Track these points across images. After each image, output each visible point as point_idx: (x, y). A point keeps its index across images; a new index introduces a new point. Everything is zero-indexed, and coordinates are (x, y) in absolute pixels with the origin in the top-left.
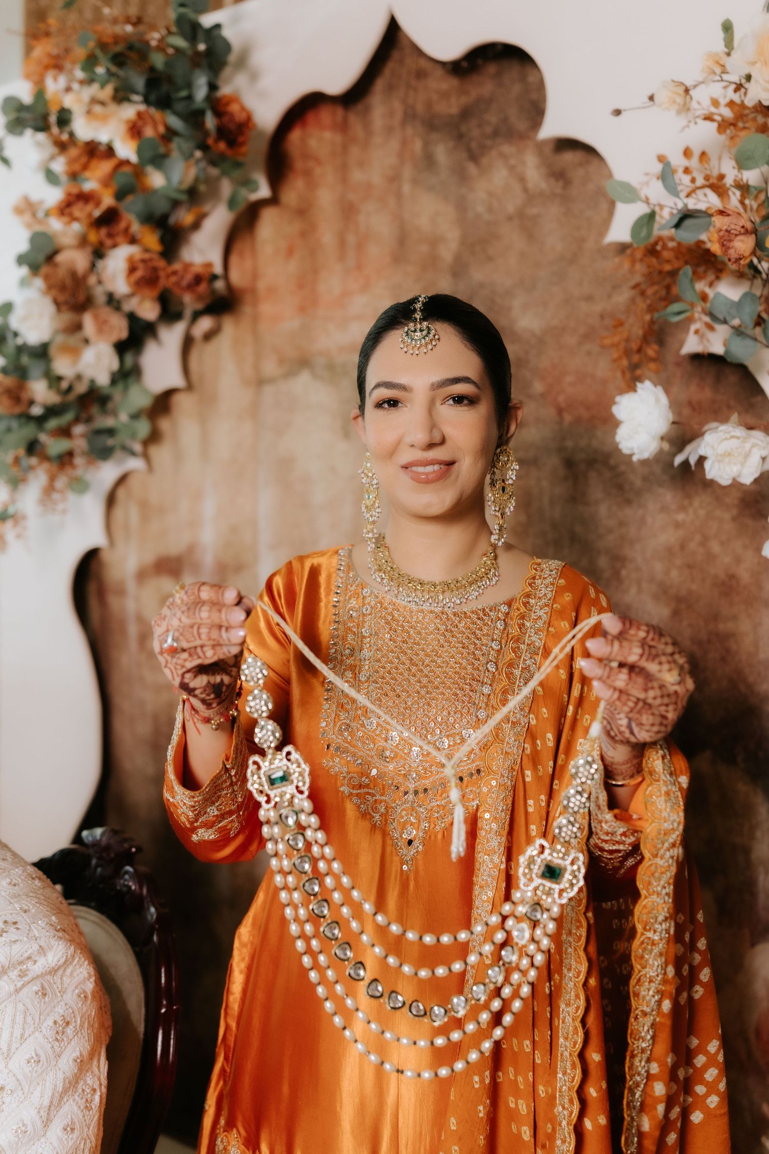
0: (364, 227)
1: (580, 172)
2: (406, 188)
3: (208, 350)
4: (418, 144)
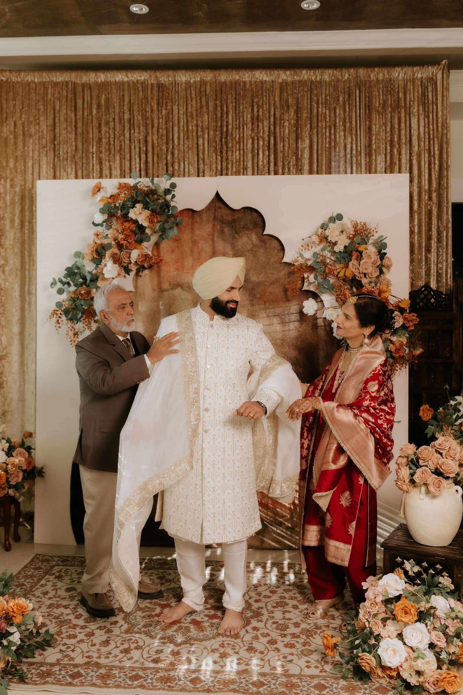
0: (200, 248)
1: (269, 241)
2: (216, 239)
3: (140, 279)
4: (219, 227)
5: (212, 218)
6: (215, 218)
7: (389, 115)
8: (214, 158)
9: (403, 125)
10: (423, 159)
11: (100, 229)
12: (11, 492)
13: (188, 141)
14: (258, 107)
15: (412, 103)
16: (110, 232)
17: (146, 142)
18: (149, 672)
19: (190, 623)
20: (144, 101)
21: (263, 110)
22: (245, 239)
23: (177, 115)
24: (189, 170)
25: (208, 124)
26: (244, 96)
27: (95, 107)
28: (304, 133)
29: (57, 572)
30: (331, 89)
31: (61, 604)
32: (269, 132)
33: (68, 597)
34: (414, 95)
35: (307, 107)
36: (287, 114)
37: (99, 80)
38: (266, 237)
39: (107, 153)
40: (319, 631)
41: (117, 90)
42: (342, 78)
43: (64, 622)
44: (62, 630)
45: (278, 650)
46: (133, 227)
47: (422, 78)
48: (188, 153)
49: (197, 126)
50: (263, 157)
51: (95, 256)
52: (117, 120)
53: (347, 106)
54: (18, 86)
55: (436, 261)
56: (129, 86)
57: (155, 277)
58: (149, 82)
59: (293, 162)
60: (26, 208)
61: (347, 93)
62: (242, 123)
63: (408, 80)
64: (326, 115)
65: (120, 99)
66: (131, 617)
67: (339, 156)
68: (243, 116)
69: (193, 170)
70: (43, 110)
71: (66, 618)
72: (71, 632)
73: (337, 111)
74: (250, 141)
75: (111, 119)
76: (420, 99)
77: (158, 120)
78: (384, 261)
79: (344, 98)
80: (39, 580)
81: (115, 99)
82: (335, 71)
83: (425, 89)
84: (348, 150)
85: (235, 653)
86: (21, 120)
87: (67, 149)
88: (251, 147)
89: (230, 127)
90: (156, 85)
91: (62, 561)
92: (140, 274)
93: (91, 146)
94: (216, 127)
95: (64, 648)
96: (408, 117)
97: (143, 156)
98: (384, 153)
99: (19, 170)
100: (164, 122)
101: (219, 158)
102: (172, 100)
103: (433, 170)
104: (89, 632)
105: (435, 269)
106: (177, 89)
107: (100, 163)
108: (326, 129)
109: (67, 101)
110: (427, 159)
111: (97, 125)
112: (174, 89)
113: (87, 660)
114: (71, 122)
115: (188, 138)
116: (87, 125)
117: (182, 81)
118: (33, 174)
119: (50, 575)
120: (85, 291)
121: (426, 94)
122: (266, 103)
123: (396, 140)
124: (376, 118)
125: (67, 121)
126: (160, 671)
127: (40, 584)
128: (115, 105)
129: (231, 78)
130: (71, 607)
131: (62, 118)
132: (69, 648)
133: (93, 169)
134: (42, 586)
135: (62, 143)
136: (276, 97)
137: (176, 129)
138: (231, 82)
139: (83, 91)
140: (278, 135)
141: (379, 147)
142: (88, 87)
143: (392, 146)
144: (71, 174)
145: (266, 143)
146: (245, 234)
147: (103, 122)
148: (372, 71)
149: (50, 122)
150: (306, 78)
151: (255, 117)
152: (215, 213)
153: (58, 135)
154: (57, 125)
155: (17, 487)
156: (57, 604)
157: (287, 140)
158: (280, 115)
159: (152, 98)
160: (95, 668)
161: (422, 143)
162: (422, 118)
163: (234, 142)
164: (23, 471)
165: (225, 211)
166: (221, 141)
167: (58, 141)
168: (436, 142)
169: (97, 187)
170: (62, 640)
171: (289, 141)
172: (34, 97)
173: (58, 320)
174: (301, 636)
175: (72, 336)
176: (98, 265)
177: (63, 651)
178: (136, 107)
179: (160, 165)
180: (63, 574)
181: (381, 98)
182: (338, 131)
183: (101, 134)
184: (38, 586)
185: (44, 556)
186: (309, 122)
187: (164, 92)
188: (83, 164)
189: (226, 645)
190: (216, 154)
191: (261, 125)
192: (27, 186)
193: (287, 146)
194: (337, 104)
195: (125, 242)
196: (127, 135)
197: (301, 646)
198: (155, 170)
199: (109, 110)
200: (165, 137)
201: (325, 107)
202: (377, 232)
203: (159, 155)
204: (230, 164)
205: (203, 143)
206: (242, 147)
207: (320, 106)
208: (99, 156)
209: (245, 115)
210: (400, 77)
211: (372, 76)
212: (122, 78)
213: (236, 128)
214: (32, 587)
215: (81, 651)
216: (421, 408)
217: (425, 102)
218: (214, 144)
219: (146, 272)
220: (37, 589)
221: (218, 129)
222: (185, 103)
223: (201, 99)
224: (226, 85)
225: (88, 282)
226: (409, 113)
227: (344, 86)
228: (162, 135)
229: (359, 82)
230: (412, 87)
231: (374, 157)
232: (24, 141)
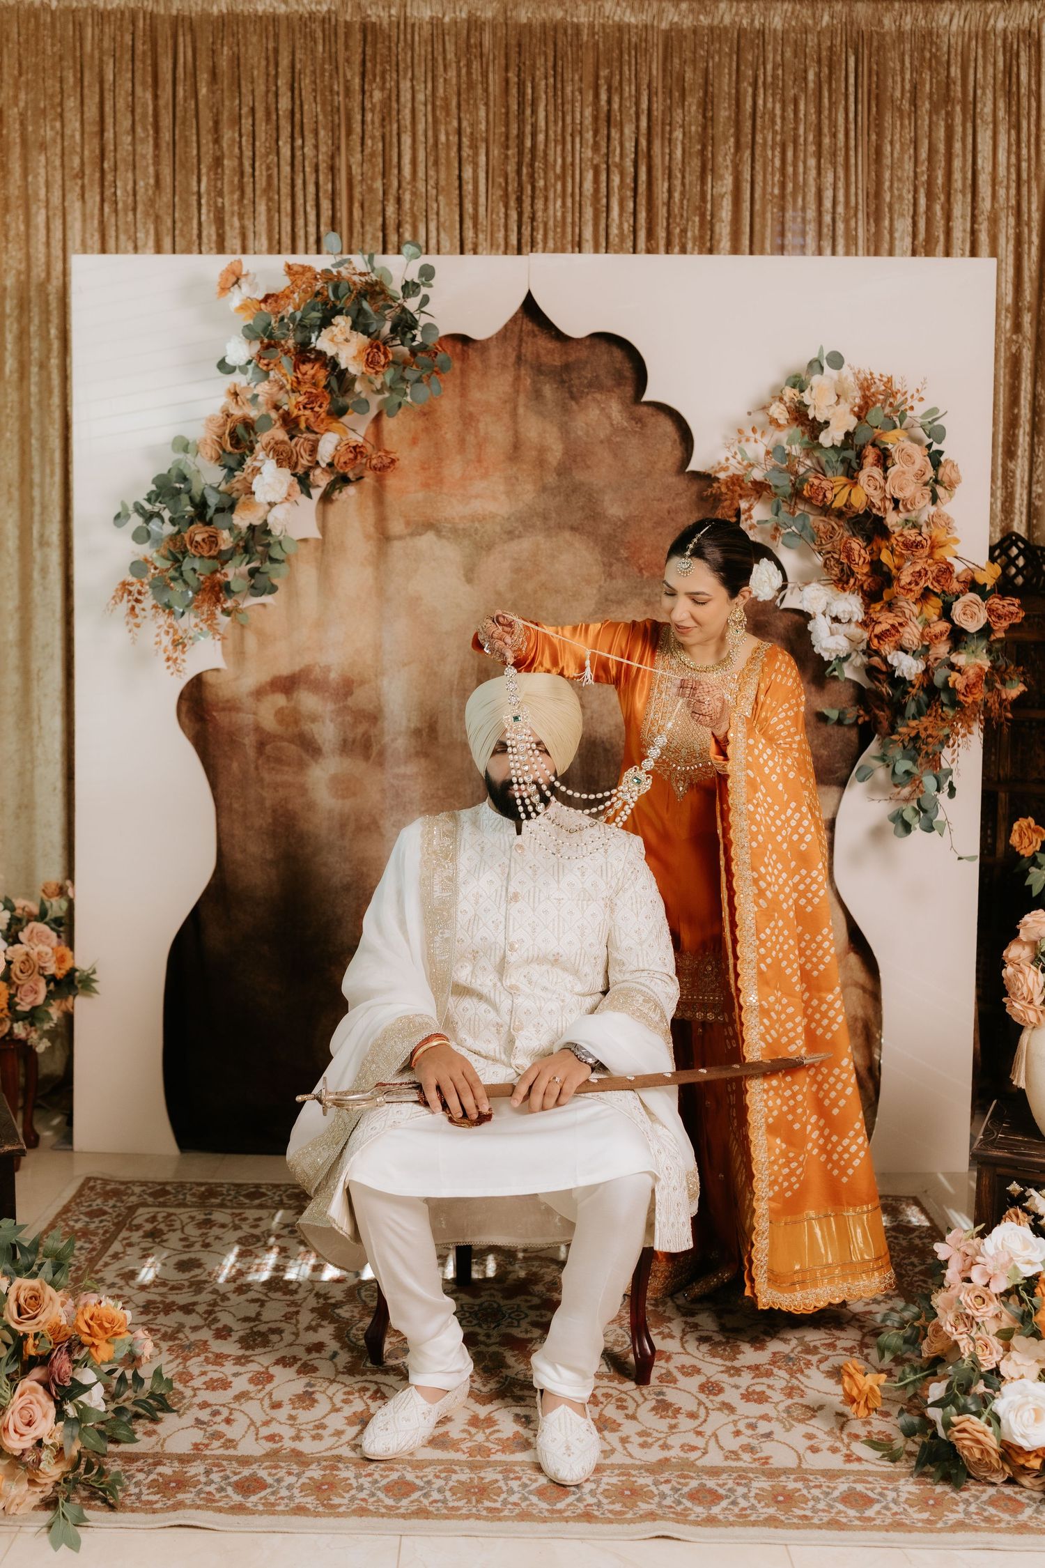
0: (482, 432)
1: (653, 420)
2: (521, 410)
3: (333, 510)
4: (529, 381)
5: (512, 358)
6: (519, 359)
7: (927, 118)
8: (502, 215)
9: (958, 146)
10: (1004, 231)
11: (239, 379)
12: (19, 1029)
13: (437, 172)
14: (609, 90)
15: (979, 92)
16: (263, 389)
17: (332, 169)
18: (429, 1472)
19: (501, 1344)
20: (326, 66)
21: (621, 98)
22: (594, 413)
23: (409, 105)
24: (438, 242)
25: (487, 130)
26: (577, 61)
27: (204, 77)
28: (720, 159)
29: (147, 1221)
30: (789, 53)
31: (173, 1303)
32: (636, 153)
33: (186, 1283)
34: (987, 73)
35: (729, 93)
36: (680, 111)
37: (215, 10)
38: (645, 409)
39: (236, 196)
40: (814, 1359)
41: (261, 36)
42: (815, 24)
43: (189, 1347)
44: (190, 1369)
45: (730, 1408)
46: (322, 376)
47: (1005, 30)
48: (437, 200)
49: (459, 132)
50: (621, 215)
51: (229, 448)
52: (260, 114)
53: (826, 94)
54: (6, 16)
55: (1026, 479)
56: (290, 27)
57: (370, 504)
58: (341, 19)
59: (693, 231)
60: (33, 329)
61: (825, 62)
62: (569, 130)
63: (973, 35)
64: (774, 115)
65: (267, 59)
66: (354, 1331)
67: (804, 219)
68: (573, 112)
69: (448, 245)
70: (71, 80)
71: (194, 1337)
72: (214, 1373)
73: (802, 107)
74: (589, 176)
75: (245, 110)
76: (999, 81)
77: (363, 116)
78: (941, 470)
79: (818, 75)
80: (107, 1243)
81: (254, 57)
82: (798, 7)
83: (1012, 57)
84: (828, 204)
85: (627, 1416)
86: (17, 105)
87: (135, 183)
88: (591, 190)
89: (541, 137)
90: (357, 26)
91: (155, 1195)
92: (336, 495)
93: (195, 178)
94: (507, 138)
95: (204, 1415)
96: (969, 125)
97: (325, 205)
98: (911, 213)
99: (12, 233)
100: (377, 121)
101: (514, 215)
102: (397, 65)
103: (1026, 257)
104: (259, 1373)
105: (1025, 497)
106: (409, 37)
107: (220, 222)
108: (773, 149)
109: (133, 60)
110: (1011, 231)
111: (211, 124)
112: (402, 37)
113: (269, 1446)
114: (145, 115)
115: (436, 163)
116: (184, 123)
117: (421, 19)
118: (48, 244)
119: (130, 1229)
120: (205, 535)
121: (1015, 69)
122: (630, 80)
123: (940, 181)
124: (894, 125)
125: (133, 112)
126: (457, 1468)
127: (111, 1251)
128: (256, 73)
129: (544, 15)
130: (201, 1309)
131: (121, 104)
132: (215, 1413)
133: (200, 236)
134: (116, 1256)
135: (121, 167)
136: (654, 66)
137: (407, 140)
138: (544, 25)
139: (175, 37)
140: (657, 161)
141: (901, 197)
142: (187, 25)
143: (930, 196)
144: (145, 245)
145: (629, 180)
146: (594, 399)
147: (225, 116)
148: (887, 10)
149: (92, 112)
150: (727, 20)
151: (603, 115)
152: (520, 346)
153: (112, 148)
154: (109, 121)
155: (32, 1017)
156: (163, 1302)
157: (679, 175)
158: (663, 112)
159: (348, 60)
160: (295, 1467)
161: (1002, 192)
162: (1002, 129)
163: (551, 175)
164: (45, 977)
165: (544, 343)
166: (519, 172)
167: (112, 163)
168: (1034, 190)
169: (234, 273)
170: (195, 1395)
171: (683, 177)
172: (49, 48)
173: (133, 608)
174: (775, 1370)
175: (170, 647)
176: (231, 470)
177: (203, 1423)
178: (307, 81)
179: (367, 228)
180: (162, 1226)
181: (908, 76)
182: (802, 155)
183: (221, 148)
184: (106, 1259)
185: (106, 1182)
186: (732, 131)
187: (379, 46)
188: (174, 222)
189: (602, 1399)
190: (506, 207)
191: (615, 134)
192: (34, 273)
193: (678, 188)
194: (801, 89)
195: (308, 412)
196: (286, 151)
197: (784, 1398)
198: (354, 241)
199: (239, 87)
200: (380, 160)
201: (774, 95)
202: (922, 399)
203: (366, 204)
204: (541, 232)
205: (476, 175)
206: (569, 190)
207: (761, 91)
208: (215, 202)
209: (578, 110)
210: (954, 28)
211: (887, 21)
212: (271, 5)
213: (556, 141)
214: (92, 1261)
215: (248, 1422)
216: (1016, 826)
217: (1010, 91)
218: (501, 180)
219: (351, 490)
220: (106, 1265)
221: (513, 143)
222: (430, 75)
223: (469, 66)
224: (530, 31)
225: (211, 512)
226: (973, 117)
227: (819, 45)
228: (373, 155)
229: (855, 35)
230: (980, 51)
231: (887, 223)
232: (25, 158)
